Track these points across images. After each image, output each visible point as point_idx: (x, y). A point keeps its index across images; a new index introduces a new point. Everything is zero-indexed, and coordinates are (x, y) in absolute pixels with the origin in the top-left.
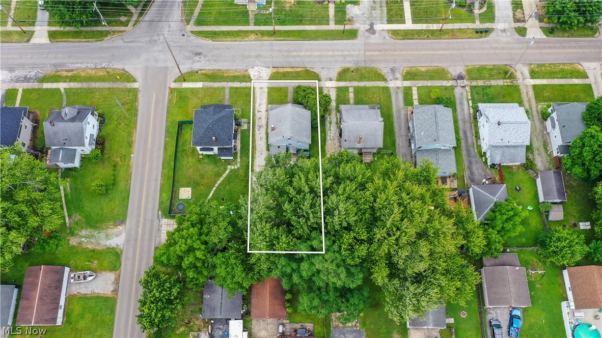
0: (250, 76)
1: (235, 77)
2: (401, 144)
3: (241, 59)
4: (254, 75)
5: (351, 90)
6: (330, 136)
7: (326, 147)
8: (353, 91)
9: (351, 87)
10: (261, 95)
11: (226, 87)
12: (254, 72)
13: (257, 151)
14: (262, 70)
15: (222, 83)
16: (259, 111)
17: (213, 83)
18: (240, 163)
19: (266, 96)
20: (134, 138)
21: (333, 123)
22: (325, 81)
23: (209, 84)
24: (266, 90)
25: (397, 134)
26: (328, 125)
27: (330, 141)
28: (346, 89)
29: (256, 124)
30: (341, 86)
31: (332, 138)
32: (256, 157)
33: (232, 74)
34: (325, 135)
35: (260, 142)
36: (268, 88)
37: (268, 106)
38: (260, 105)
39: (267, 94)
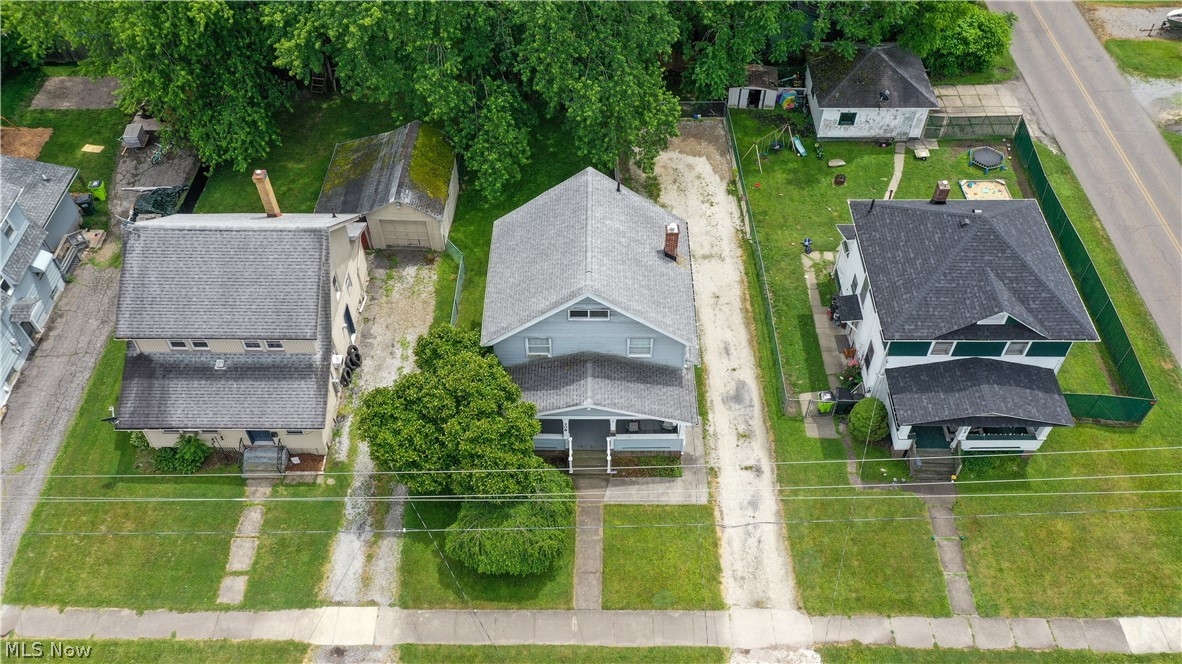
2: (94, 323)
5: (234, 589)
6: (405, 358)
7: (430, 321)
8: (227, 582)
9: (227, 608)
10: (758, 561)
11: (975, 618)
13: (737, 304)
15: (1005, 645)
16: (758, 471)
17: (1065, 646)
18: (802, 267)
19: (725, 552)
22: (376, 648)
23: (1079, 639)
24: (731, 592)
25: (90, 361)
27: (410, 338)
28: (258, 598)
29: (757, 410)
30: (284, 613)
31: (398, 352)
32: (737, 286)
35: (728, 335)
36: (717, 605)
37: (711, 495)
38: (754, 504)
39: (725, 562)
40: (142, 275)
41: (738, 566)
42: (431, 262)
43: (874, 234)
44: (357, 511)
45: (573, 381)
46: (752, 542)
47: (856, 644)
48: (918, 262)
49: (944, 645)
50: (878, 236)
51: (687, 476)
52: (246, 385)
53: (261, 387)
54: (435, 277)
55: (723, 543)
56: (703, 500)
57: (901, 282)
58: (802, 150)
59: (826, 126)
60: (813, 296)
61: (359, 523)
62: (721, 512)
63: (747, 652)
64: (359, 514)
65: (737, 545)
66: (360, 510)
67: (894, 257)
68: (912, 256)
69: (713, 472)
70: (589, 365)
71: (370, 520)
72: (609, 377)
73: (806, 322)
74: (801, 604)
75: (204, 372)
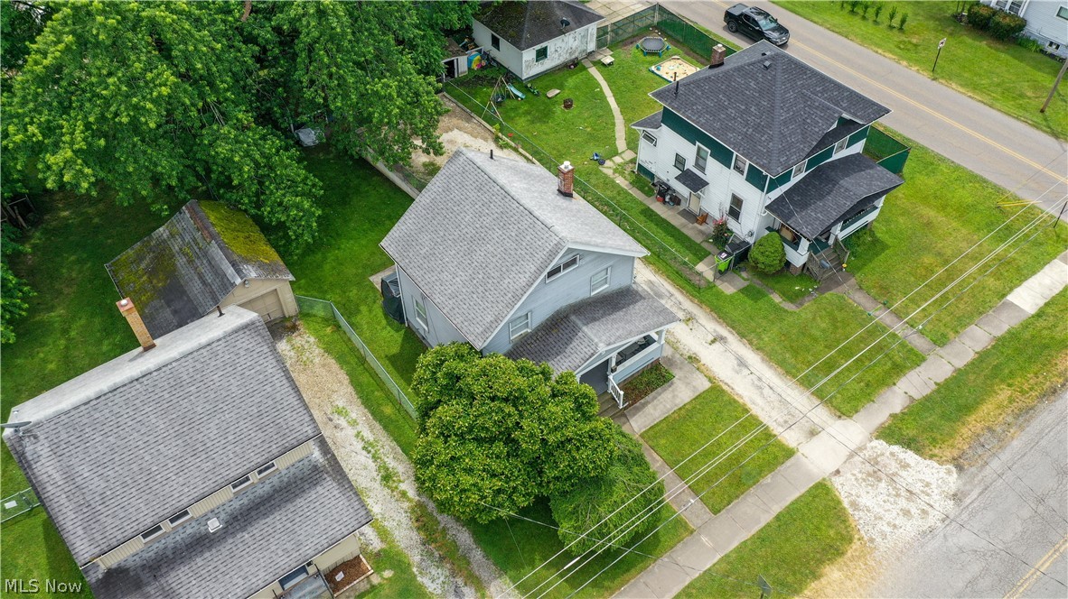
0: (918, 451)
1: (966, 409)
3: (1052, 502)
4: (905, 466)
6: (354, 423)
7: (345, 379)
10: (783, 402)
11: (939, 350)
12: (928, 485)
14: (907, 513)
15: (970, 356)
16: (722, 339)
17: (999, 334)
18: (606, 177)
19: (756, 411)
20: (954, 86)
21: (377, 485)
23: (1001, 325)
24: (790, 438)
26: (391, 463)
27: (340, 404)
29: (679, 296)
31: (342, 422)
33: (987, 408)
34: (377, 415)
36: (789, 453)
37: (708, 377)
38: (742, 363)
39: (764, 419)
40: (69, 477)
41: (775, 414)
42: (294, 328)
43: (695, 107)
44: (440, 581)
45: (570, 340)
46: (767, 391)
47: (893, 416)
48: (752, 110)
49: (941, 380)
50: (700, 108)
51: (677, 373)
52: (259, 528)
53: (277, 520)
54: (312, 339)
55: (749, 405)
56: (707, 385)
57: (751, 130)
58: (520, 94)
59: (527, 66)
60: (636, 194)
61: (452, 590)
62: (726, 384)
63: (838, 472)
64: (444, 583)
65: (759, 401)
66: (442, 579)
67: (728, 115)
68: (743, 107)
69: (693, 359)
70: (573, 318)
71: (460, 581)
72: (594, 320)
73: (649, 214)
74: (838, 414)
75: (202, 543)
